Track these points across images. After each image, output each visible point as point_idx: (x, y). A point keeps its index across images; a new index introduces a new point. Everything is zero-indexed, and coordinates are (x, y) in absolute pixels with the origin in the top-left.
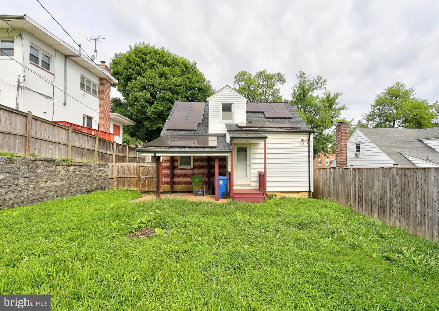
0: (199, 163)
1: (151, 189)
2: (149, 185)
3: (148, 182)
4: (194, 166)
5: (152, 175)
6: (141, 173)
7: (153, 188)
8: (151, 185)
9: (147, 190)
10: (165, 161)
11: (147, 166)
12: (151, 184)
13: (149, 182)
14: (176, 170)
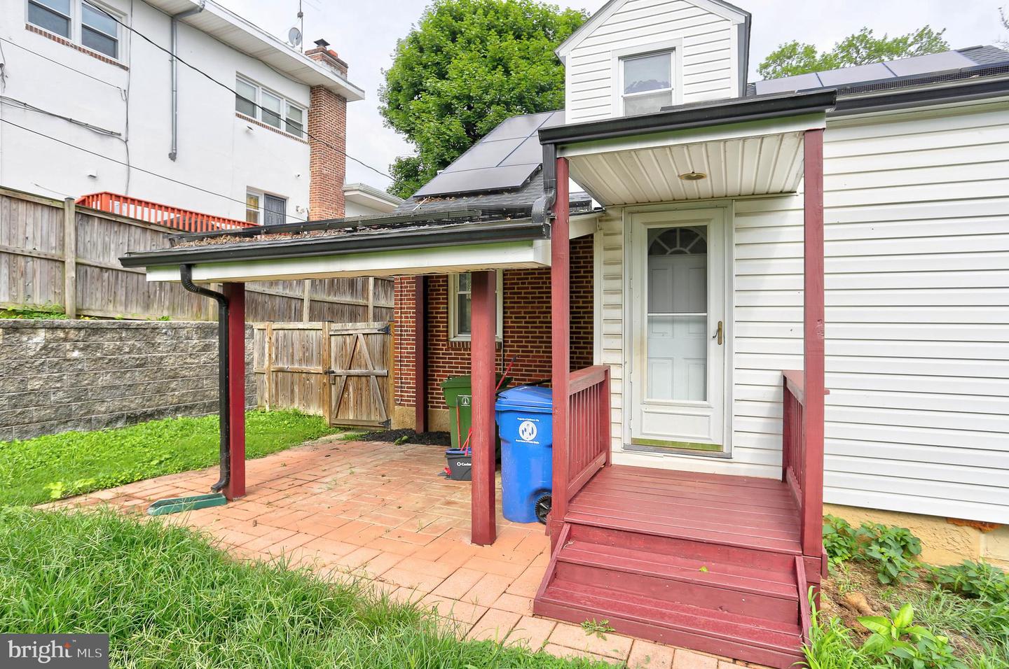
0: (526, 322)
1: (364, 418)
2: (358, 403)
3: (354, 390)
4: (504, 337)
5: (367, 368)
6: (336, 360)
7: (369, 414)
8: (364, 405)
9: (351, 418)
10: (403, 315)
11: (350, 332)
12: (364, 398)
13: (358, 390)
14: (442, 349)
